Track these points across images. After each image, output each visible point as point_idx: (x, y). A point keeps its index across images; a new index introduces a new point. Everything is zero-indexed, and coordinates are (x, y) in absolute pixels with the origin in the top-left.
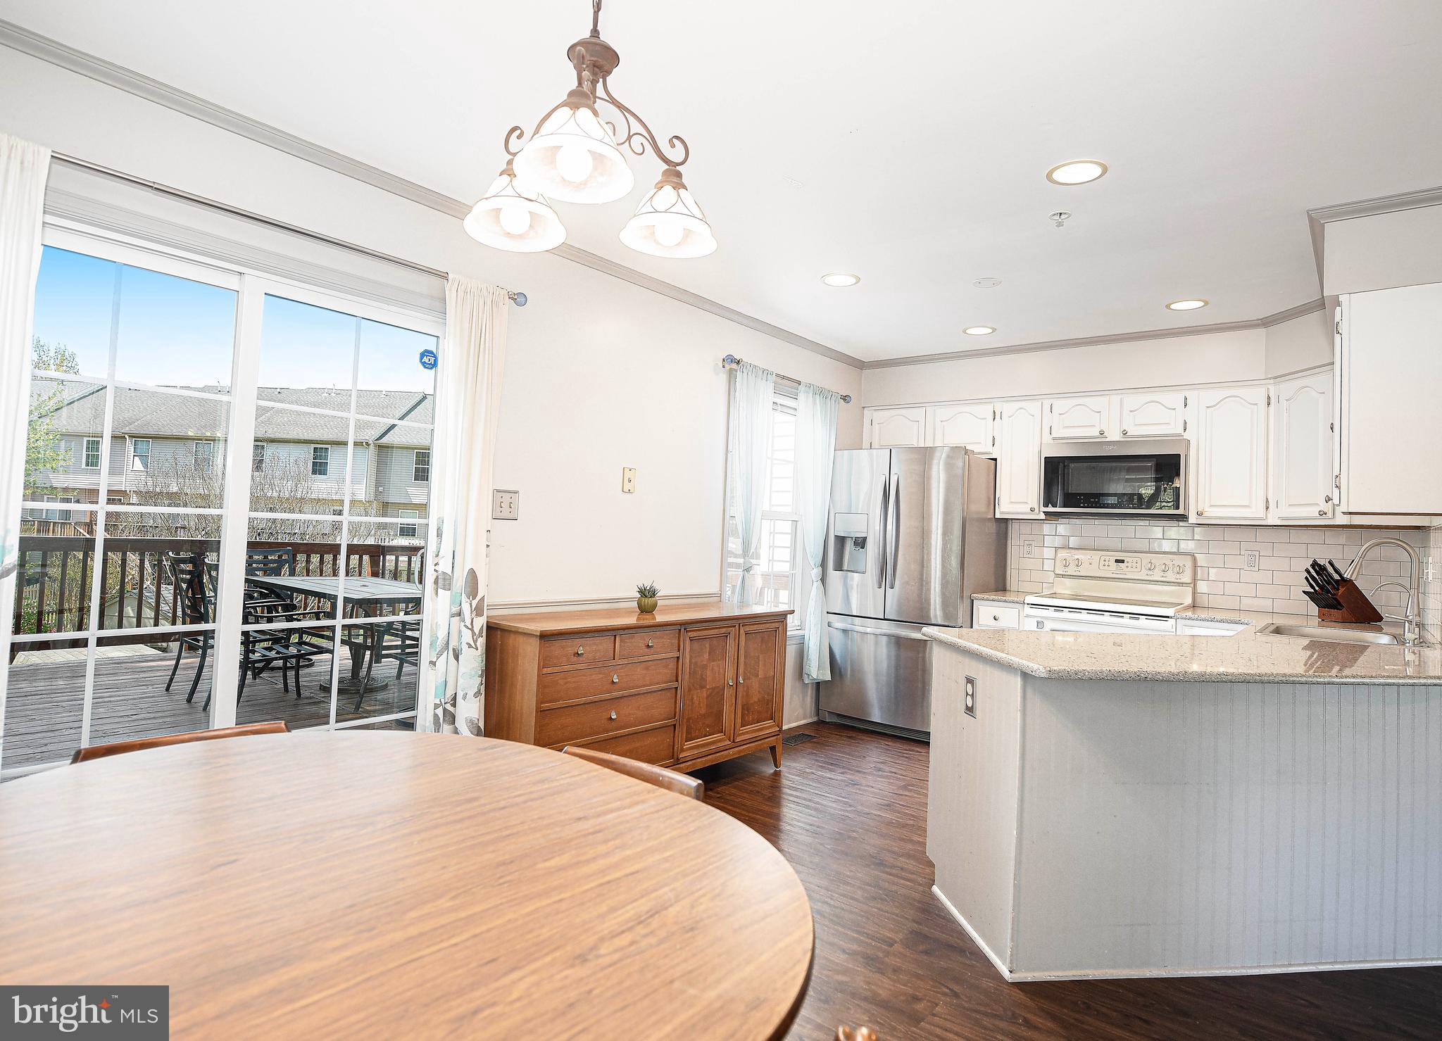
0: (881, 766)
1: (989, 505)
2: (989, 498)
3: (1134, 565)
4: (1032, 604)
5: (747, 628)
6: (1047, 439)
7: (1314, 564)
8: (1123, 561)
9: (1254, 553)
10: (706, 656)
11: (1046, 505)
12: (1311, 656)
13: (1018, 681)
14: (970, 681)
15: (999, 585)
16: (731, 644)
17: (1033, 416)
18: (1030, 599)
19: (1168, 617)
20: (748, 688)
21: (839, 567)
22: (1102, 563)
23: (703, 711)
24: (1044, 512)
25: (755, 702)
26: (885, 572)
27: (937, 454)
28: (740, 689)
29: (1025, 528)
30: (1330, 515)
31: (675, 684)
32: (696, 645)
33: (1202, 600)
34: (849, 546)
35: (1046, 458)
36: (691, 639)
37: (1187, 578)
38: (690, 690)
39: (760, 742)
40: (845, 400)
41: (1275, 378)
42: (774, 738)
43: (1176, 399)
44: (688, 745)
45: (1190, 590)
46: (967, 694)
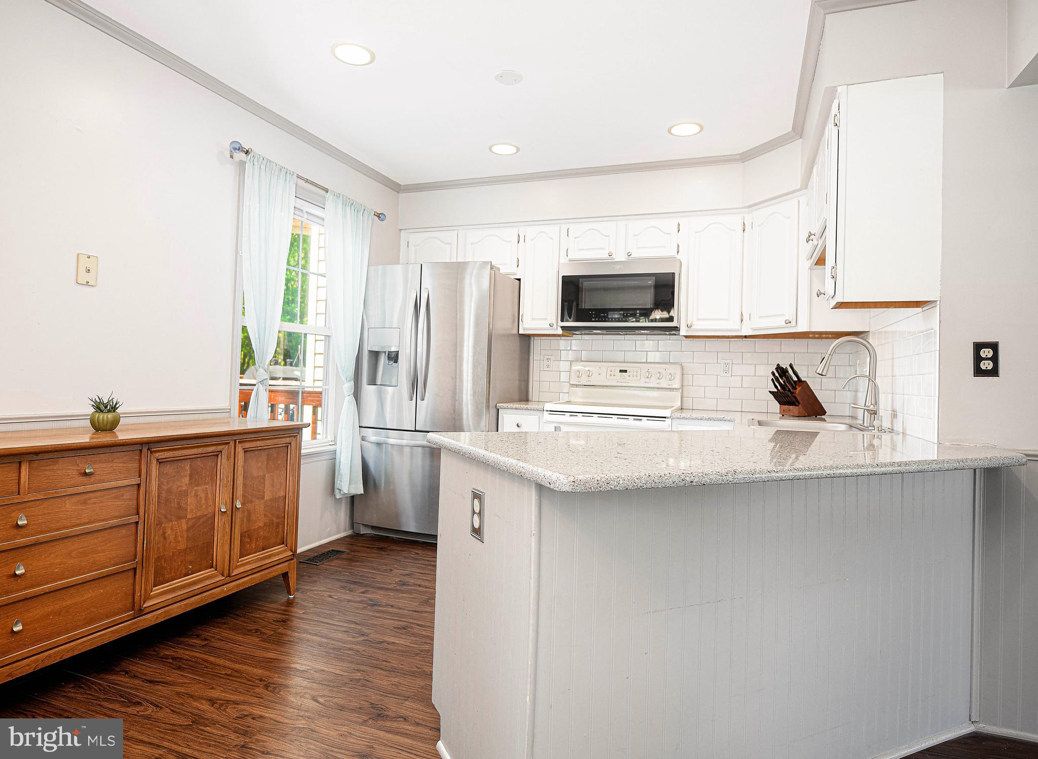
0: (407, 579)
1: (514, 321)
2: (514, 316)
3: (635, 374)
4: (550, 411)
5: (247, 445)
6: (564, 260)
7: (779, 368)
8: (626, 371)
9: (728, 361)
10: (186, 480)
11: (562, 320)
12: (775, 446)
13: (533, 495)
14: (477, 496)
15: (523, 397)
16: (223, 464)
17: (552, 239)
18: (548, 406)
19: (665, 418)
20: (249, 515)
21: (373, 381)
22: (609, 373)
23: (182, 546)
24: (561, 327)
25: (259, 527)
26: (416, 385)
27: (469, 270)
28: (238, 516)
29: (545, 341)
30: (793, 323)
31: (134, 518)
32: (168, 469)
33: (688, 404)
34: (383, 359)
35: (563, 277)
36: (160, 462)
37: (676, 384)
38: (159, 524)
39: (267, 571)
40: (379, 217)
41: (749, 207)
42: (286, 563)
43: (670, 224)
44: (158, 590)
45: (679, 394)
46: (474, 513)
